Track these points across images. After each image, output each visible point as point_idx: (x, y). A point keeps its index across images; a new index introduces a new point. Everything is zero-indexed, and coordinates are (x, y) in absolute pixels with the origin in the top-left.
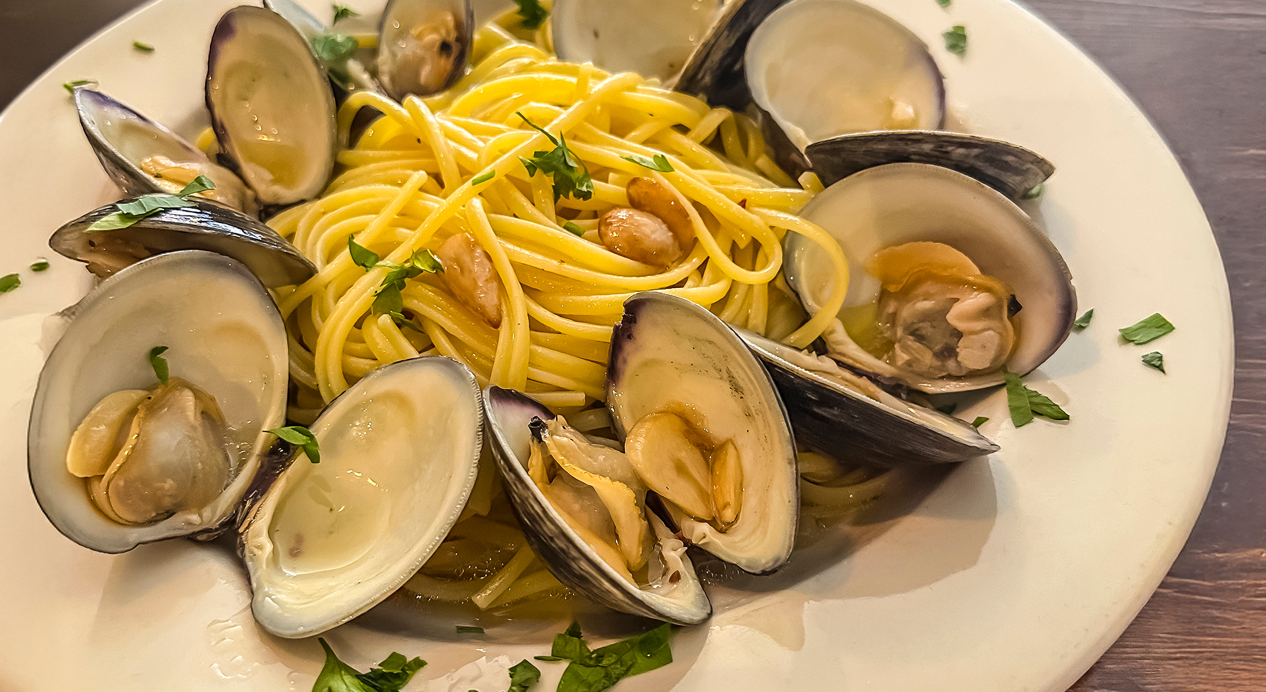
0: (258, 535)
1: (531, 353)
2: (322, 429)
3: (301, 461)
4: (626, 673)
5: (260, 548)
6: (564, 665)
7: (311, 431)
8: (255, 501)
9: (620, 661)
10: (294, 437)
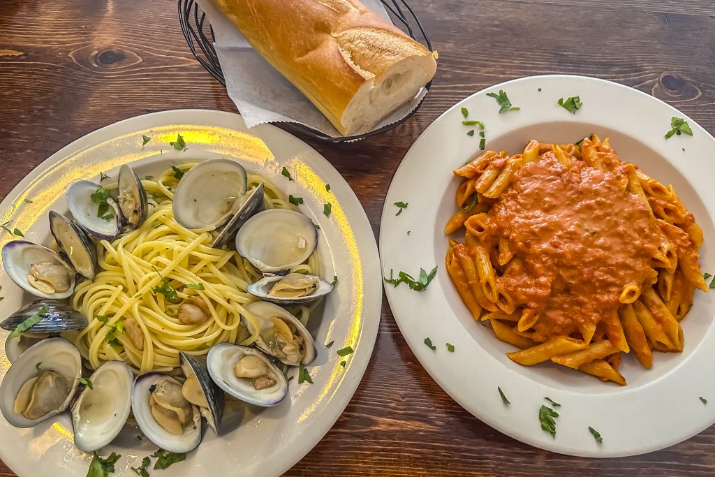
0: (76, 414)
1: (154, 357)
2: (92, 379)
3: (87, 389)
4: (173, 463)
5: (76, 418)
6: (157, 458)
7: (90, 379)
8: (75, 401)
9: (172, 459)
10: (84, 382)
